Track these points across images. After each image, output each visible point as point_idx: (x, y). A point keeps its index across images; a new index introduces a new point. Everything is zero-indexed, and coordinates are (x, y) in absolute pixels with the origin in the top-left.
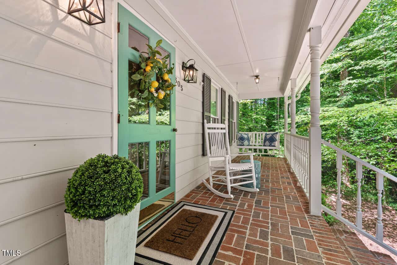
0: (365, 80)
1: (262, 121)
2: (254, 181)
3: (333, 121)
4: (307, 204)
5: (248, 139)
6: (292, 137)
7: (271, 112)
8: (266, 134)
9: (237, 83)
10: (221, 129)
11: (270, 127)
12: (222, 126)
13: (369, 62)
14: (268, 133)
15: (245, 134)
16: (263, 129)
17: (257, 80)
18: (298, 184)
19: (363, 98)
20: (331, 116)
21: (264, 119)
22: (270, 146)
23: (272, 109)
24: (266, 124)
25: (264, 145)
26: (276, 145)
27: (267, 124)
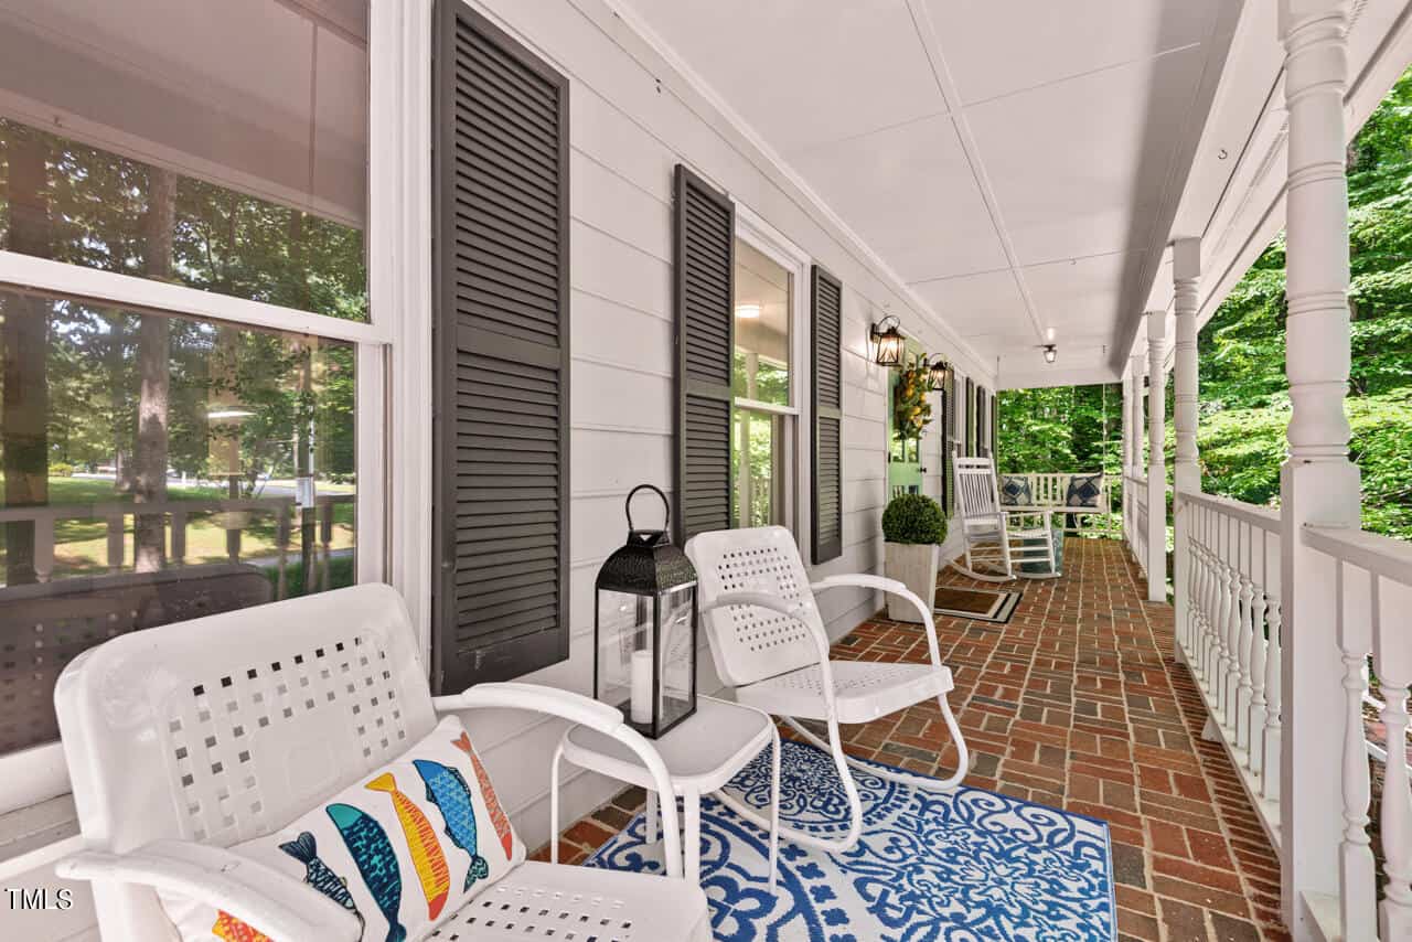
0: (1375, 326)
1: (1058, 439)
2: (1052, 559)
3: (1257, 446)
4: (1143, 583)
5: (1027, 491)
6: (1135, 484)
7: (1086, 410)
8: (1073, 479)
9: (998, 359)
10: (978, 467)
11: (1083, 457)
12: (982, 461)
13: (1381, 276)
14: (1078, 475)
15: (1019, 478)
16: (1060, 463)
17: (1050, 356)
18: (1141, 575)
19: (1391, 370)
20: (1259, 431)
21: (1064, 434)
22: (1082, 506)
23: (1092, 400)
24: (1073, 450)
25: (1068, 505)
26: (1098, 503)
27: (1075, 447)
